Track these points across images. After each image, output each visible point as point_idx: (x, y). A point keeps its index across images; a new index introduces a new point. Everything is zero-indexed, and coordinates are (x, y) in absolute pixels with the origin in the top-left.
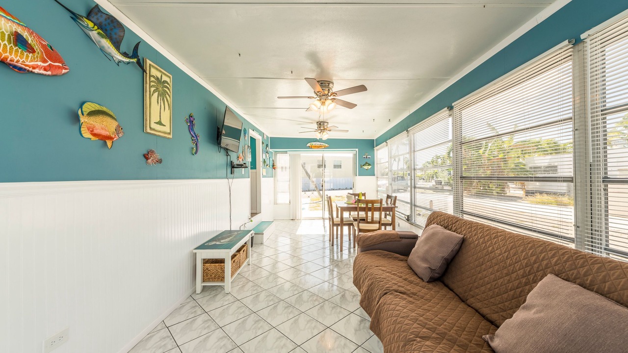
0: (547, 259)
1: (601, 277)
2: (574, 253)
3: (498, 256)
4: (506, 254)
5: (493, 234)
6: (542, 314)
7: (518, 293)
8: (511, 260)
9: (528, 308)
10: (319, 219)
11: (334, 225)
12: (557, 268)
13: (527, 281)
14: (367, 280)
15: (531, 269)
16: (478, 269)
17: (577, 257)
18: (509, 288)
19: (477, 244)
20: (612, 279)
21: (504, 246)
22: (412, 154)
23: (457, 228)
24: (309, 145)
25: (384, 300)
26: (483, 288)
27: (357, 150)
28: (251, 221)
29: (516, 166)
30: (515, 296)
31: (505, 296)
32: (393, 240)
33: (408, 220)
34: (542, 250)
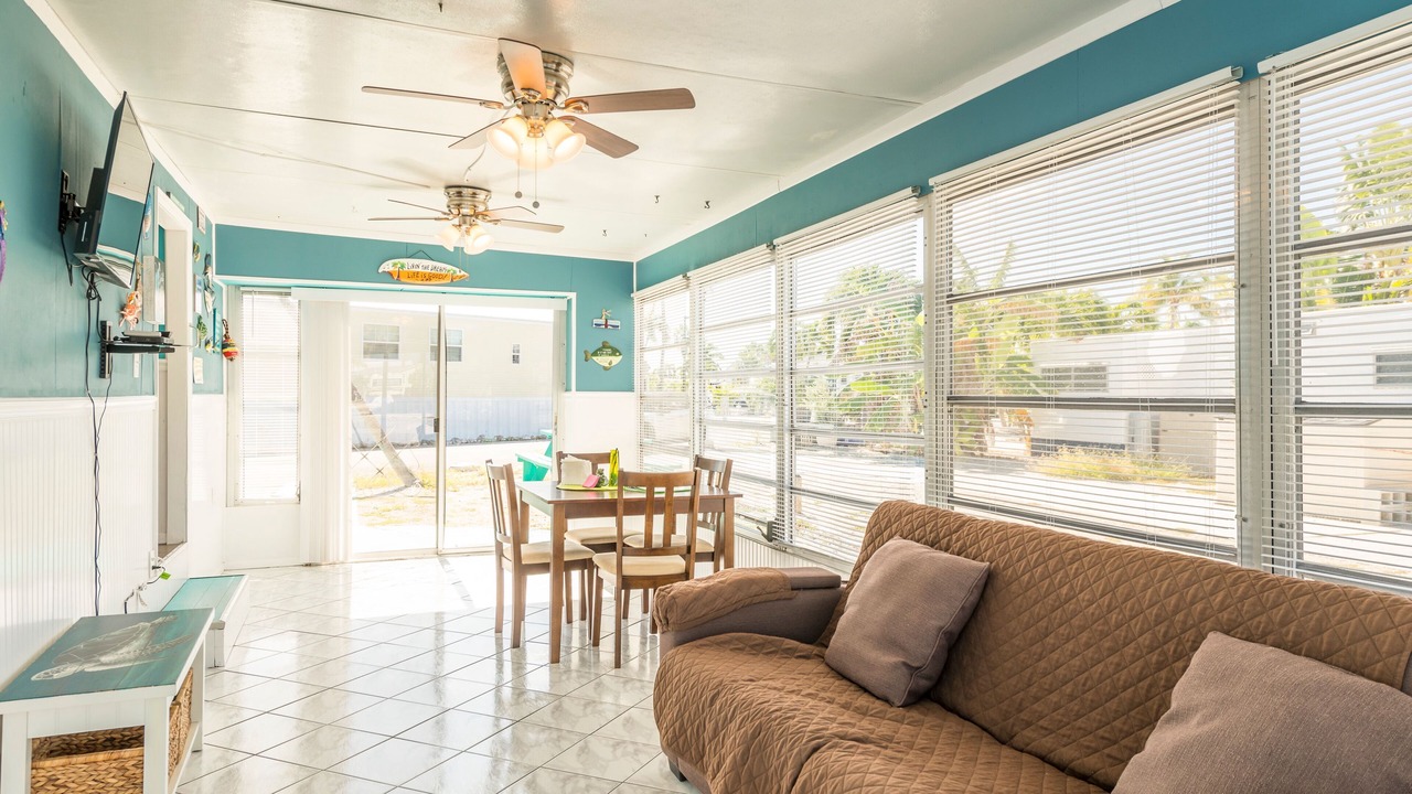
0: (1202, 599)
1: (1313, 623)
2: (1256, 578)
3: (1087, 607)
4: (1107, 599)
5: (1067, 550)
6: (1217, 722)
7: (1142, 692)
8: (1119, 614)
9: (1180, 717)
10: (420, 555)
11: (522, 570)
12: (1225, 616)
13: (1162, 659)
14: (733, 726)
15: (1169, 627)
16: (1037, 648)
17: (1264, 585)
18: (1121, 683)
19: (1028, 582)
20: (1333, 622)
21: (1098, 578)
22: (786, 321)
23: (965, 543)
24: (388, 266)
25: (818, 767)
26: (1054, 697)
27: (573, 296)
28: (165, 576)
29: (1009, 365)
30: (1137, 700)
31: (1113, 705)
32: (770, 597)
33: (771, 536)
34: (1189, 579)
